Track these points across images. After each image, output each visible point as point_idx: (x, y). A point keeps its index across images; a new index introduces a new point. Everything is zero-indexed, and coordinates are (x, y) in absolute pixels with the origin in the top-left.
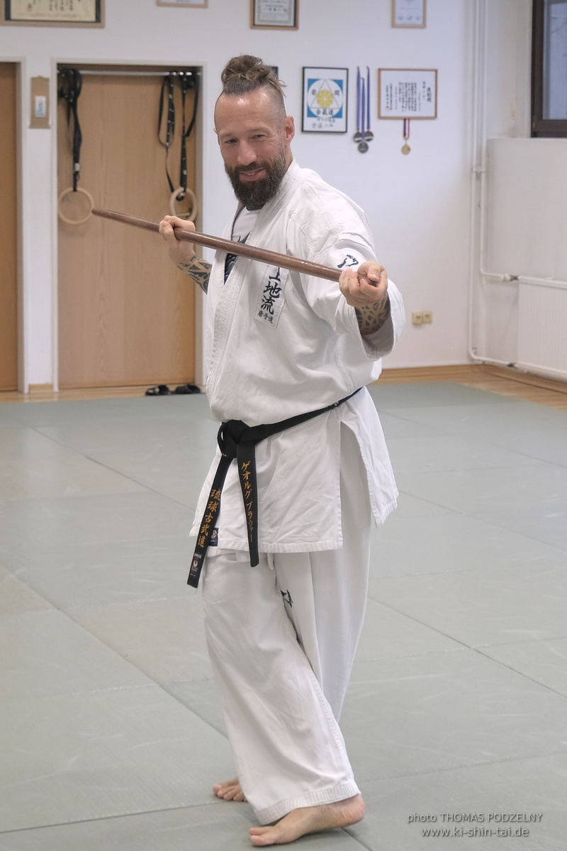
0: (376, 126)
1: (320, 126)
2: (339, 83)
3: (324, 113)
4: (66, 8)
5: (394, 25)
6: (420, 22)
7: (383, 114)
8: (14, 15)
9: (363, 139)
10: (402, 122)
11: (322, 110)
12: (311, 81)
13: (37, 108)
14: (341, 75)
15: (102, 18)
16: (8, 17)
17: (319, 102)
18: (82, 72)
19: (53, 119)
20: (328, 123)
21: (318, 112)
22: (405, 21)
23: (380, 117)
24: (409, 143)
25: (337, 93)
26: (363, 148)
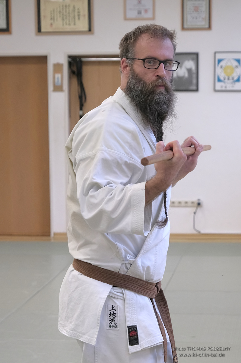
1: (226, 87)
2: (238, 61)
3: (228, 79)
4: (72, 24)
8: (43, 30)
11: (227, 78)
12: (220, 61)
13: (56, 80)
14: (239, 56)
15: (92, 29)
16: (39, 30)
17: (225, 72)
18: (84, 59)
19: (65, 86)
20: (231, 85)
21: (225, 79)
25: (237, 67)
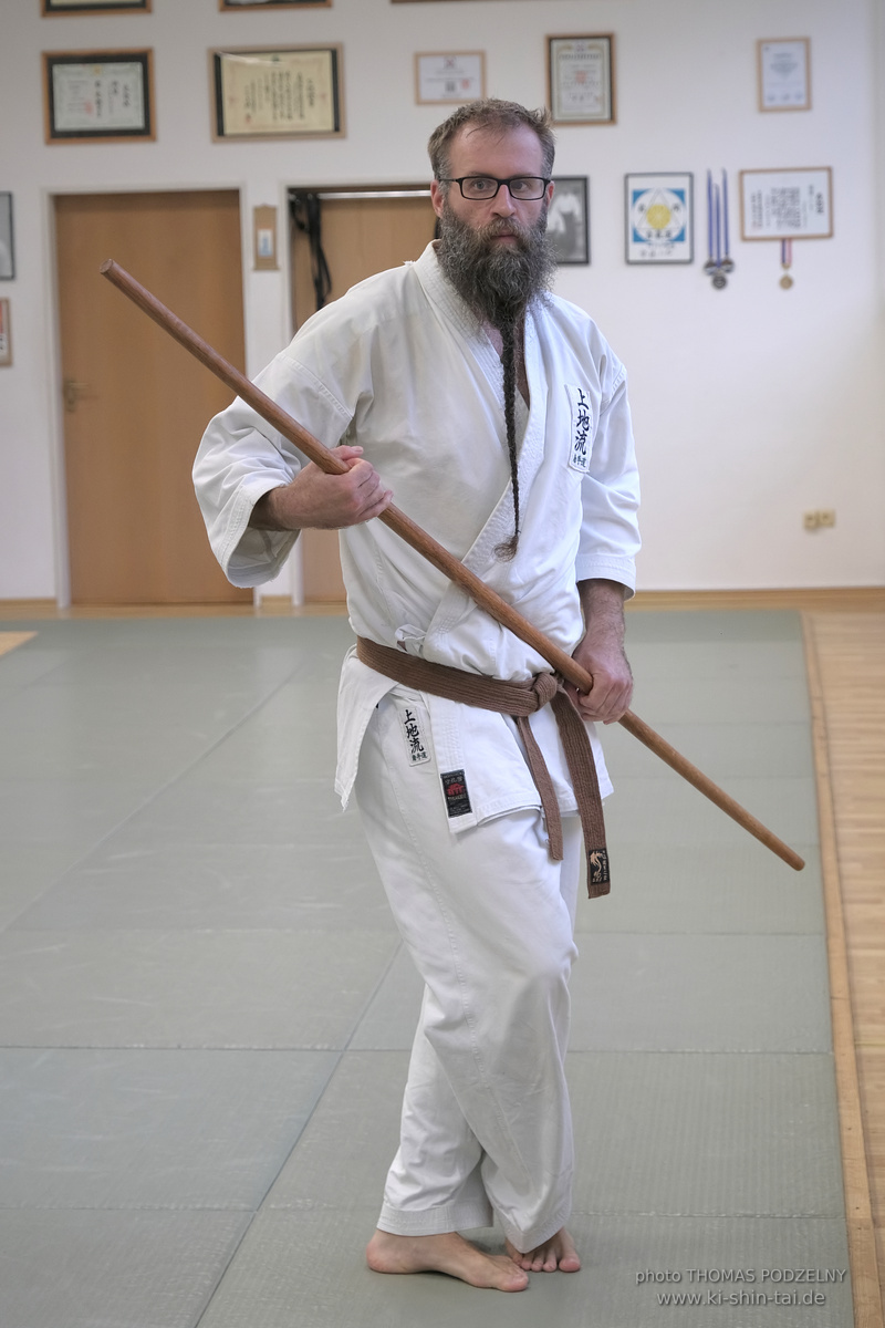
0: (738, 251)
1: (652, 254)
2: (680, 194)
3: (658, 235)
4: (295, 115)
5: (762, 109)
6: (802, 102)
7: (749, 233)
8: (228, 130)
9: (719, 271)
10: (777, 246)
11: (654, 233)
12: (637, 194)
13: (261, 245)
14: (683, 183)
15: (341, 127)
16: (220, 130)
17: (650, 221)
18: (324, 196)
19: (283, 259)
20: (664, 249)
21: (649, 236)
22: (778, 102)
23: (744, 239)
24: (792, 273)
25: (676, 208)
26: (720, 283)
